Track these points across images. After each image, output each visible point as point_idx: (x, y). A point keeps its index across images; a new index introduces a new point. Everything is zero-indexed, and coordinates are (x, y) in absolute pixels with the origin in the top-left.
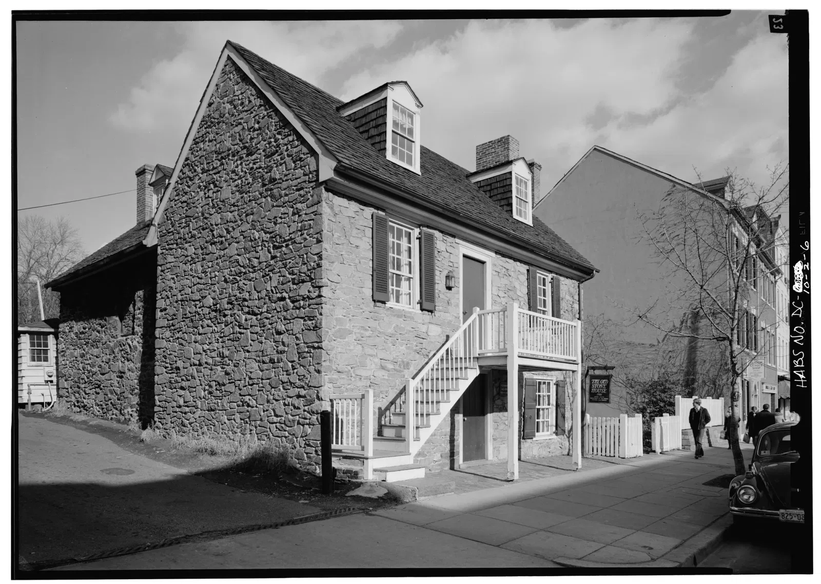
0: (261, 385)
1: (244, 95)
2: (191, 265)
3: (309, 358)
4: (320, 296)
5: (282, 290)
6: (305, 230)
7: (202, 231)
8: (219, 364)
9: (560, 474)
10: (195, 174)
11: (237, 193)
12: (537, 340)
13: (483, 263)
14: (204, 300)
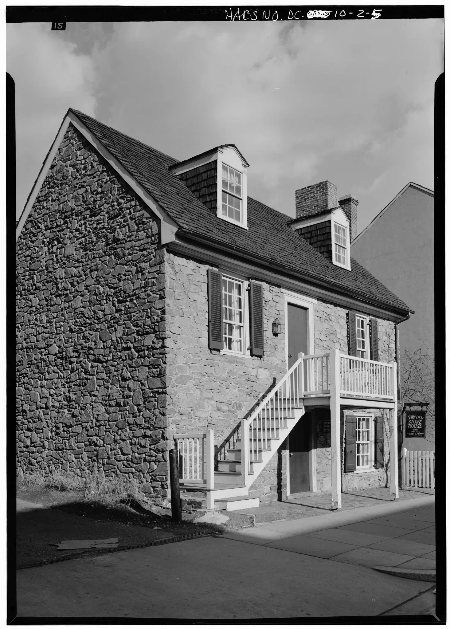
0: (108, 427)
1: (87, 160)
2: (35, 315)
3: (154, 402)
4: (163, 347)
5: (127, 340)
6: (148, 287)
7: (46, 284)
8: (66, 407)
9: (379, 503)
10: (38, 230)
11: (81, 250)
12: (357, 380)
13: (306, 309)
14: (50, 348)
